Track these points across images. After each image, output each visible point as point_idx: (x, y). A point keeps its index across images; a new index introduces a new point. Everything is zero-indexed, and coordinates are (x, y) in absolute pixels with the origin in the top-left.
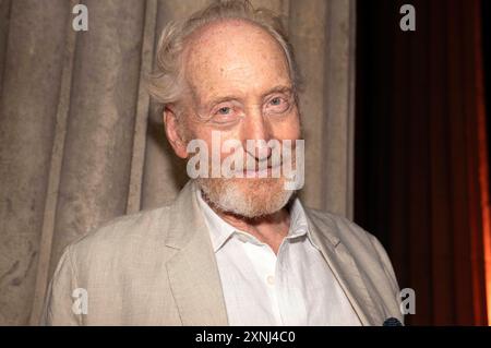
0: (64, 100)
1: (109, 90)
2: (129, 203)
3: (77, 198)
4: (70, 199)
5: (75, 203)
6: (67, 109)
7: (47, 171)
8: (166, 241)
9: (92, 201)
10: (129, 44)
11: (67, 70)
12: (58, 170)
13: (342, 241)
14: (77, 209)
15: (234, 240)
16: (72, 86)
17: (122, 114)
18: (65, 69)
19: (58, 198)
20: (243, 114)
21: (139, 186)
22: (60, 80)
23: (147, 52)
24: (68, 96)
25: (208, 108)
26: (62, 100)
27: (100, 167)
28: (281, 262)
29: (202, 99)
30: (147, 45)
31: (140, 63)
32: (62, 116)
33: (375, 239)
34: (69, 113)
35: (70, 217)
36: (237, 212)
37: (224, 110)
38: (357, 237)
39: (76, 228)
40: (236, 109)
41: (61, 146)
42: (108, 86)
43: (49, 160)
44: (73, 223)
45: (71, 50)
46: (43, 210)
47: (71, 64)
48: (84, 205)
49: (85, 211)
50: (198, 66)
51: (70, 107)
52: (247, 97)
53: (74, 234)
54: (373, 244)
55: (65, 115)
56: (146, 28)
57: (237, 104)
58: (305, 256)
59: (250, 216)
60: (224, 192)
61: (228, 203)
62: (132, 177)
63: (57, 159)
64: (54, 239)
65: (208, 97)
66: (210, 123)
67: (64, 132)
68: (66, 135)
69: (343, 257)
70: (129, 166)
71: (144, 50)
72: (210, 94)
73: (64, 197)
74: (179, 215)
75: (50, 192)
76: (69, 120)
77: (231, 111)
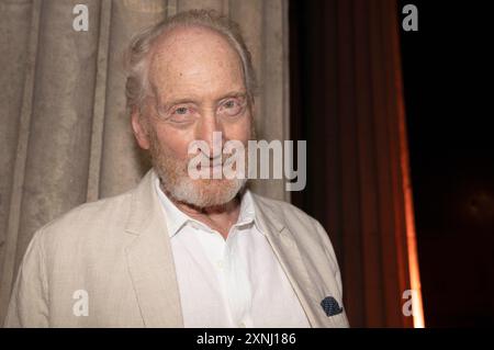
0: (27, 104)
1: (69, 94)
2: (88, 196)
3: (40, 193)
4: (34, 193)
5: (39, 197)
6: (30, 112)
7: (13, 169)
8: (126, 228)
9: (54, 194)
10: (86, 53)
11: (30, 77)
12: (23, 167)
13: (287, 226)
14: (41, 202)
15: (188, 226)
16: (34, 91)
17: (80, 116)
18: (28, 77)
19: (23, 192)
20: (198, 115)
21: (97, 181)
22: (23, 86)
23: (102, 60)
24: (30, 101)
25: (167, 108)
26: (25, 104)
27: (61, 164)
28: (230, 246)
29: (163, 99)
30: (103, 54)
31: (96, 70)
32: (25, 119)
33: (318, 224)
34: (32, 116)
35: (34, 209)
36: (190, 202)
37: (182, 111)
38: (302, 223)
39: (39, 219)
40: (192, 110)
41: (25, 146)
42: (68, 90)
43: (14, 159)
44: (37, 215)
45: (33, 59)
46: (9, 203)
47: (33, 71)
48: (47, 198)
49: (49, 203)
50: (160, 69)
51: (33, 110)
52: (203, 101)
53: (38, 224)
54: (316, 229)
55: (28, 118)
56: (101, 39)
57: (194, 106)
58: (252, 241)
59: (202, 206)
60: (179, 184)
61: (182, 194)
62: (91, 172)
63: (21, 157)
64: (20, 230)
65: (167, 97)
66: (169, 121)
67: (28, 133)
68: (30, 136)
69: (287, 242)
70: (88, 162)
71: (99, 58)
72: (170, 95)
73: (28, 192)
74: (138, 202)
75: (15, 187)
76: (31, 122)
77: (188, 112)
